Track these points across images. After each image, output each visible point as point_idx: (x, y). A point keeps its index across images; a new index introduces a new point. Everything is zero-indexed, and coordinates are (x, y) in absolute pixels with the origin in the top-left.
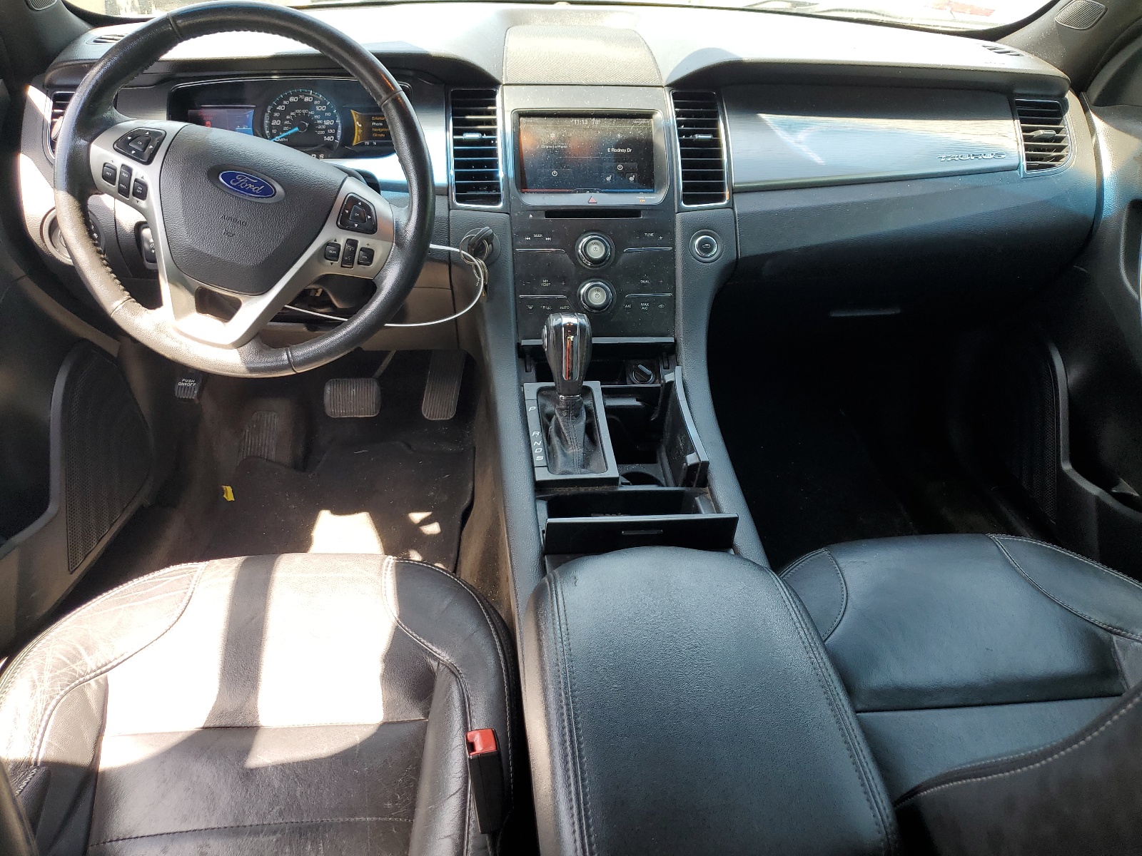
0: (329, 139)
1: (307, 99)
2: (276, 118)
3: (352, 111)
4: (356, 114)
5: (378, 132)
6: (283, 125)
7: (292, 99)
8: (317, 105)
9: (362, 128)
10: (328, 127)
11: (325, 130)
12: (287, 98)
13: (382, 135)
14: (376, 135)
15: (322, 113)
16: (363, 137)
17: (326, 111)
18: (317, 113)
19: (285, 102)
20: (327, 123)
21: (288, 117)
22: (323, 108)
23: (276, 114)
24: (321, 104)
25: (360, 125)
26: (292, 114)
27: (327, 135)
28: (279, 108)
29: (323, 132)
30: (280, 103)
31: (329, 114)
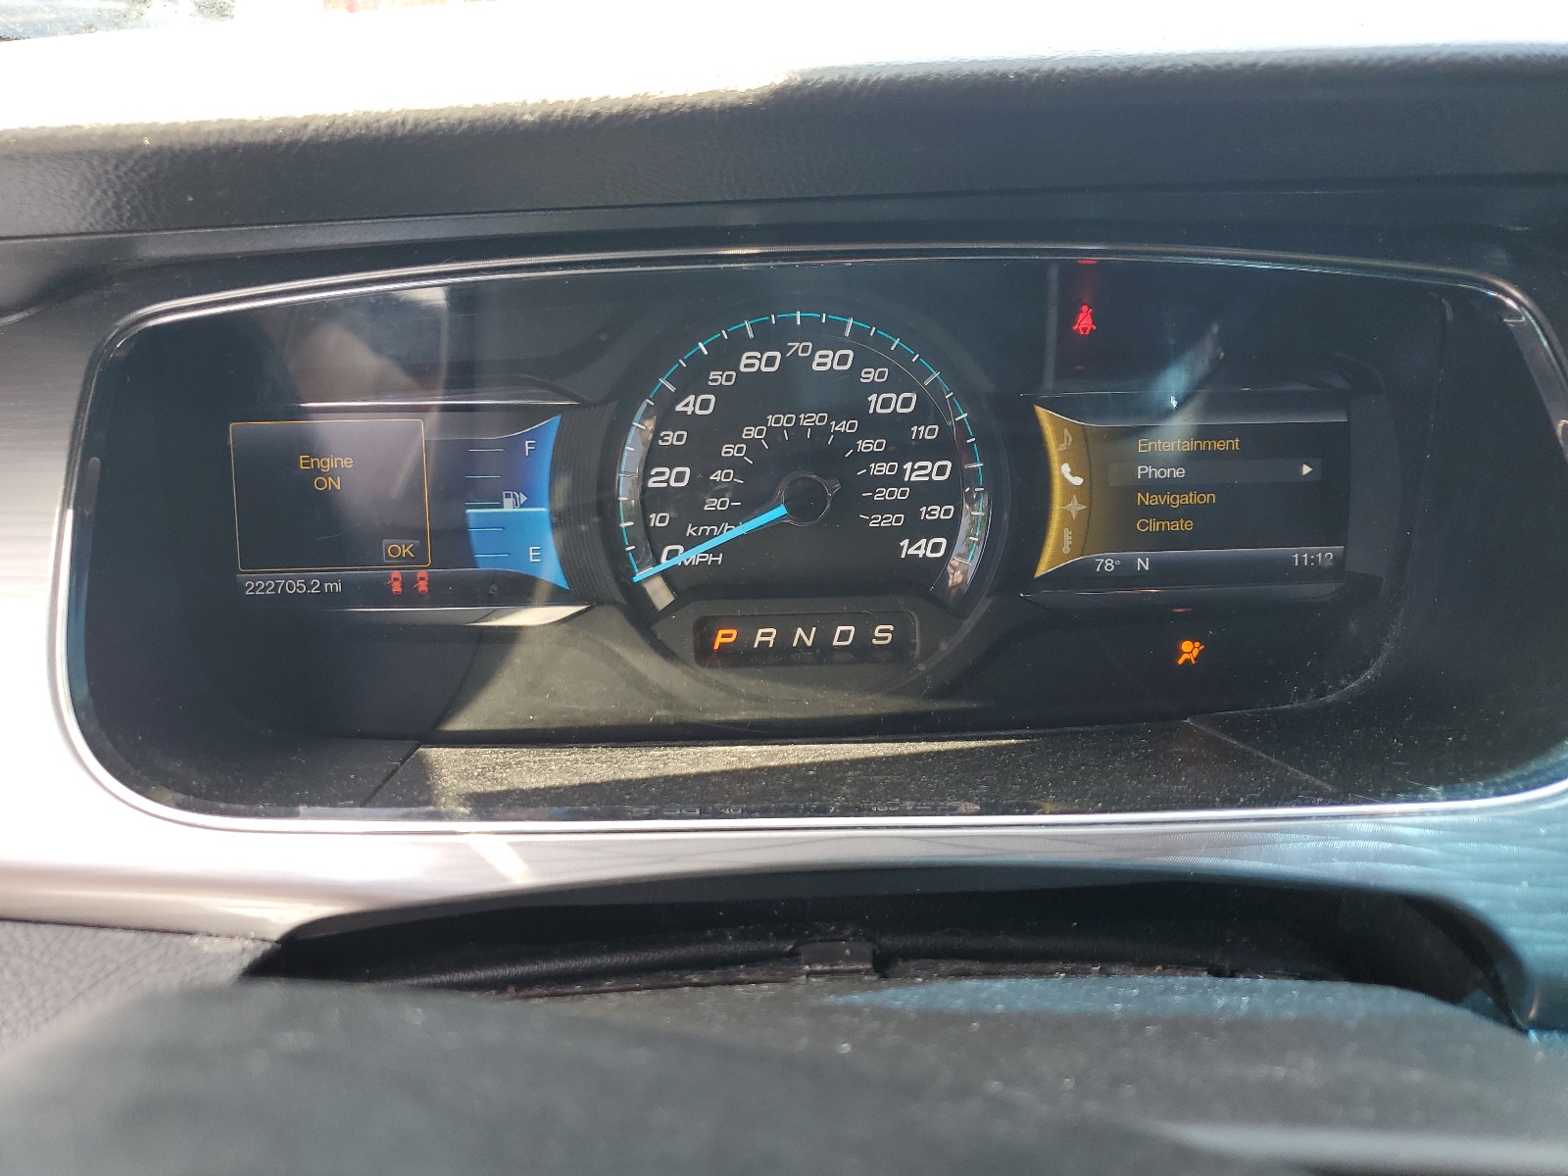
0: (922, 549)
1: (825, 361)
2: (671, 457)
3: (1042, 413)
4: (1054, 422)
5: (1163, 513)
6: (700, 485)
7: (752, 362)
8: (878, 388)
9: (1087, 493)
10: (926, 493)
11: (909, 507)
12: (726, 356)
13: (1184, 525)
14: (1154, 526)
15: (893, 427)
16: (1086, 531)
17: (919, 417)
18: (872, 426)
19: (717, 377)
20: (921, 471)
21: (729, 450)
22: (900, 403)
23: (671, 438)
24: (895, 384)
25: (1078, 481)
26: (751, 432)
27: (918, 529)
28: (689, 405)
29: (892, 520)
30: (693, 381)
31: (925, 432)
